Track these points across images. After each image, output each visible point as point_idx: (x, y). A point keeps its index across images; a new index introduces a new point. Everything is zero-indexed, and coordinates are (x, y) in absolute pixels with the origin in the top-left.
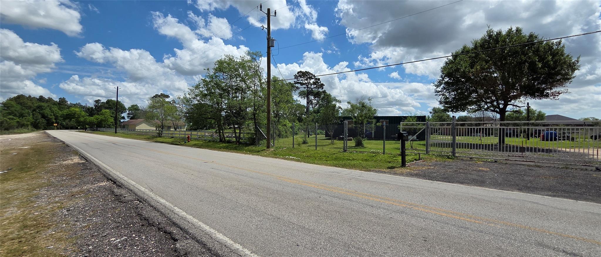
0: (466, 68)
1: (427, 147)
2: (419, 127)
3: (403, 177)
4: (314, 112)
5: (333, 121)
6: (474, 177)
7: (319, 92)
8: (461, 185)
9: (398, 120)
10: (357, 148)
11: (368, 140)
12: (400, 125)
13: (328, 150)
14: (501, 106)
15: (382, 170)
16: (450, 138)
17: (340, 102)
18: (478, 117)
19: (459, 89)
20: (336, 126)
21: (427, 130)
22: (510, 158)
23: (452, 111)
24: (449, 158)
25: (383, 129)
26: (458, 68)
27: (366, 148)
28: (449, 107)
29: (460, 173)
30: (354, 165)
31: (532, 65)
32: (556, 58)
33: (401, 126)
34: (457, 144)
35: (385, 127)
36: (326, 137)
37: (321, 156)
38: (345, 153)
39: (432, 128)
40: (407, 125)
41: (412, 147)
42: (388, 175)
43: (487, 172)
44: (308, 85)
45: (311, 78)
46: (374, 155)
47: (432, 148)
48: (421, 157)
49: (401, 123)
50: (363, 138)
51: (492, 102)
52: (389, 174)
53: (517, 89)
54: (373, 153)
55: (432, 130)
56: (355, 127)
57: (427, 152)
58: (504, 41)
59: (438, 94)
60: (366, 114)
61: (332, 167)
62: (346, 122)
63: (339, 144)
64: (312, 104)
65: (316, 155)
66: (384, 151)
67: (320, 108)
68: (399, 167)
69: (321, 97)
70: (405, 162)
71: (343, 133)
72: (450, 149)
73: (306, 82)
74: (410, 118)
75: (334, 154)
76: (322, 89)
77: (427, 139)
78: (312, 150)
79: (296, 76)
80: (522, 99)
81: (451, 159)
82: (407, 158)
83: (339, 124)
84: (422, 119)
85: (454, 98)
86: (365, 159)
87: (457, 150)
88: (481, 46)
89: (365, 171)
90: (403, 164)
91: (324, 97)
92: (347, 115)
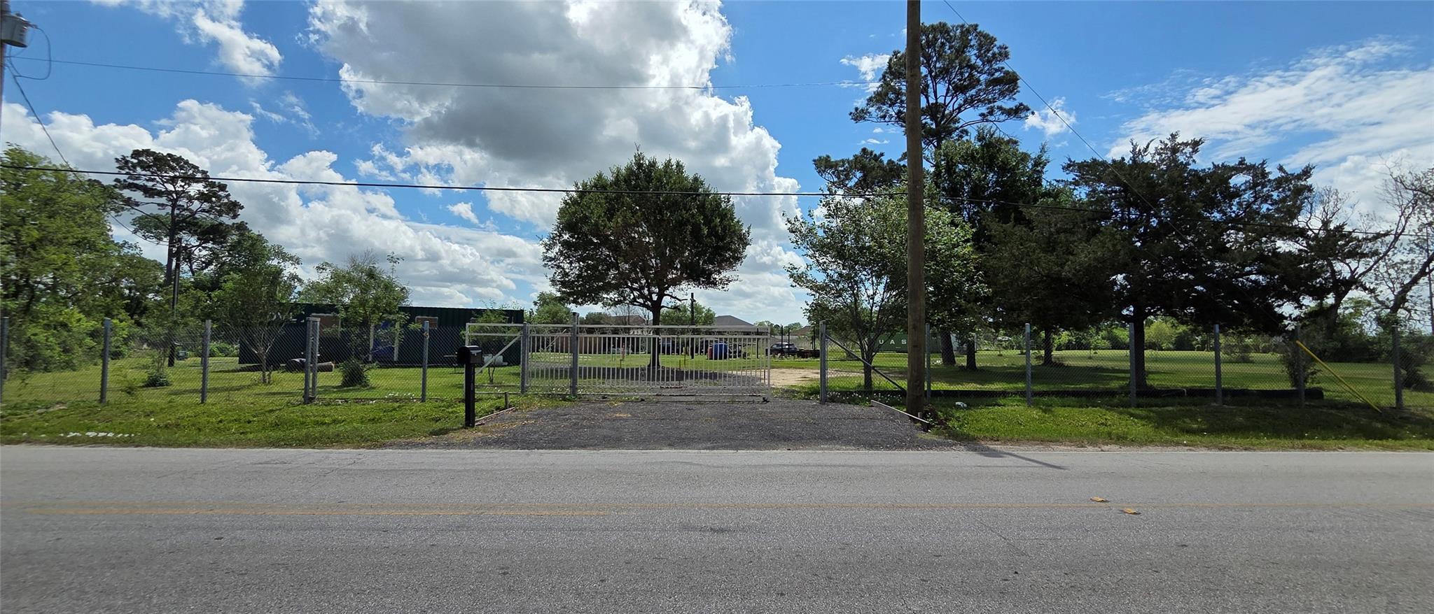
0: (599, 217)
1: (523, 378)
2: (508, 335)
3: (466, 451)
4: (198, 285)
5: (272, 316)
6: (605, 432)
7: (221, 224)
8: (583, 451)
9: (460, 317)
10: (348, 391)
11: (381, 367)
12: (465, 330)
13: (251, 400)
14: (655, 297)
15: (417, 440)
16: (567, 357)
17: (296, 261)
18: (620, 317)
19: (589, 257)
20: (281, 331)
21: (524, 340)
22: (664, 392)
23: (575, 302)
24: (565, 400)
25: (423, 337)
26: (586, 217)
27: (374, 388)
28: (570, 294)
29: (583, 427)
30: (338, 435)
31: (696, 230)
32: (726, 223)
33: (469, 331)
34: (580, 368)
35: (427, 334)
36: (240, 363)
37: (221, 421)
38: (308, 407)
39: (534, 338)
40: (482, 329)
41: (491, 381)
42: (430, 451)
43: (626, 420)
44: (176, 200)
45: (190, 179)
46: (398, 404)
47: (534, 382)
48: (509, 401)
49: (468, 324)
50: (366, 362)
51: (640, 289)
52: (433, 448)
53: (676, 269)
54: (395, 400)
55: (534, 342)
56: (342, 333)
57: (523, 389)
58: (659, 180)
59: (550, 263)
60: (377, 299)
61: (265, 450)
62: (314, 319)
63: (290, 382)
64: (189, 258)
65: (203, 419)
66: (424, 395)
67: (221, 276)
68: (459, 429)
69: (226, 242)
70: (474, 416)
71: (304, 347)
72: (568, 382)
73: (170, 187)
74: (489, 313)
75: (271, 411)
76: (235, 216)
77: (524, 360)
78: (186, 406)
79: (127, 162)
80: (684, 285)
81: (569, 400)
82: (478, 407)
83: (291, 324)
84: (516, 316)
85: (579, 276)
86: (372, 417)
87: (580, 382)
88: (625, 181)
89: (370, 449)
90: (470, 421)
91: (239, 242)
92: (315, 299)
